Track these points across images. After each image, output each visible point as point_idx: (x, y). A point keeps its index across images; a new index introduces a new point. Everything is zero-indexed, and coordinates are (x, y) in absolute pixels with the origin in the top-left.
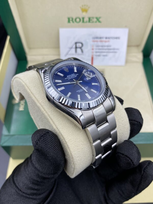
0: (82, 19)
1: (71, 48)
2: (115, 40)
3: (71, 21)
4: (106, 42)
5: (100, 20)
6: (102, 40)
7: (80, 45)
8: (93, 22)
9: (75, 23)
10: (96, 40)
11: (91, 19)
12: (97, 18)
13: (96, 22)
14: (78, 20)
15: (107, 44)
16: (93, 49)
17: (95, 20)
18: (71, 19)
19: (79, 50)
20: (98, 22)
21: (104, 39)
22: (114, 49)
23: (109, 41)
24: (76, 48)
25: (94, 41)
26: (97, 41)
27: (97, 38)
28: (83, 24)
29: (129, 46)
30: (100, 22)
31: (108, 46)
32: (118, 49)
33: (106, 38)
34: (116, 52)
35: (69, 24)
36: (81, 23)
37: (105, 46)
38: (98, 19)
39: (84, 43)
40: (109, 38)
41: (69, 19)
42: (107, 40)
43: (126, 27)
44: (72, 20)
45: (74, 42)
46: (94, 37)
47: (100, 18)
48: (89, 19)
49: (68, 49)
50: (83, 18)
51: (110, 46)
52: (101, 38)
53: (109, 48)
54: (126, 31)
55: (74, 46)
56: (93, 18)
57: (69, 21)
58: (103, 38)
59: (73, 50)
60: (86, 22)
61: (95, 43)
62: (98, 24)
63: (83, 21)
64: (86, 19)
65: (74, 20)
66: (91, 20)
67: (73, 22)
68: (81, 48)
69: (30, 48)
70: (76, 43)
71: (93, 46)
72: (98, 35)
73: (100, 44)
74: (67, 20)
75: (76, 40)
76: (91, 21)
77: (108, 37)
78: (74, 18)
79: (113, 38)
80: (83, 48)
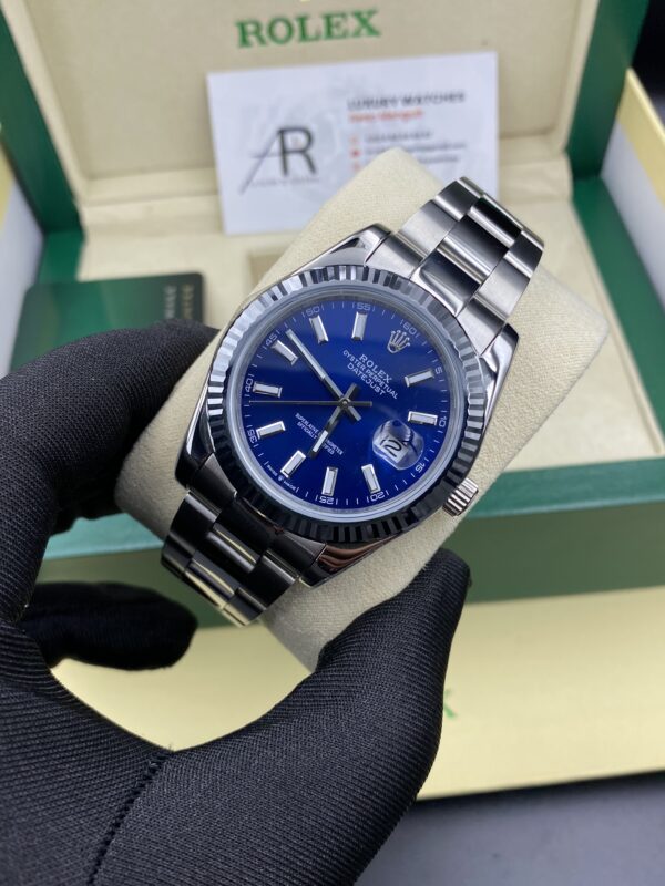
0: (296, 25)
1: (264, 155)
2: (447, 106)
3: (253, 39)
4: (406, 116)
5: (374, 21)
6: (391, 109)
7: (302, 139)
8: (345, 35)
9: (272, 45)
10: (365, 111)
11: (334, 20)
12: (358, 15)
13: (357, 34)
14: (281, 30)
15: (410, 126)
16: (356, 154)
17: (352, 23)
18: (250, 28)
19: (296, 161)
20: (364, 31)
21: (400, 108)
22: (445, 146)
23: (419, 114)
24: (284, 152)
25: (356, 119)
26: (369, 118)
27: (368, 103)
28: (304, 45)
29: (506, 135)
30: (373, 31)
31: (417, 136)
32: (460, 146)
33: (408, 101)
34: (454, 159)
35: (246, 50)
36: (294, 44)
37: (406, 137)
38: (365, 16)
39: (314, 128)
40: (419, 100)
41: (242, 26)
42: (412, 108)
43: (485, 45)
44: (257, 32)
45: (272, 129)
46: (356, 101)
47: (372, 13)
48: (328, 18)
49: (252, 162)
50: (302, 20)
51: (427, 135)
52: (384, 102)
53: (424, 142)
54: (488, 62)
55: (276, 147)
56: (343, 15)
57: (244, 41)
58: (394, 101)
59: (274, 163)
60: (317, 37)
61: (364, 124)
62: (367, 40)
63: (304, 36)
64: (315, 25)
65: (264, 33)
66: (338, 25)
67: (262, 41)
68: (303, 152)
69: (91, 176)
70: (282, 132)
71: (355, 140)
72: (373, 92)
73: (382, 127)
74: (235, 33)
75: (281, 122)
76: (335, 31)
77: (413, 95)
78: (265, 23)
79: (436, 97)
80: (312, 152)
